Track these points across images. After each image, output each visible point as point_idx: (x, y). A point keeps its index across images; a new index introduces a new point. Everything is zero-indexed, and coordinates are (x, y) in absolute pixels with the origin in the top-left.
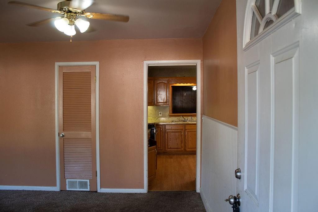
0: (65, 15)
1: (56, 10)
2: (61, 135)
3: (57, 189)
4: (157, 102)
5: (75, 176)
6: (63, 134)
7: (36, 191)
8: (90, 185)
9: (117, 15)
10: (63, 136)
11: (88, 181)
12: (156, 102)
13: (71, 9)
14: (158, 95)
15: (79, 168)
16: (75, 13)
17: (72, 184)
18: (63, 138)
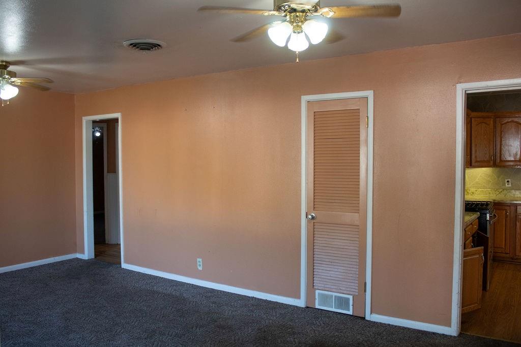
0: (288, 17)
1: (271, 11)
2: (310, 217)
3: (301, 303)
4: (501, 161)
5: (329, 286)
6: (313, 215)
7: (270, 301)
8: (353, 305)
9: (377, 6)
10: (313, 218)
11: (351, 297)
12: (498, 160)
13: (293, 6)
14: (502, 147)
15: (337, 273)
16: (303, 11)
17: (325, 299)
18: (313, 221)
